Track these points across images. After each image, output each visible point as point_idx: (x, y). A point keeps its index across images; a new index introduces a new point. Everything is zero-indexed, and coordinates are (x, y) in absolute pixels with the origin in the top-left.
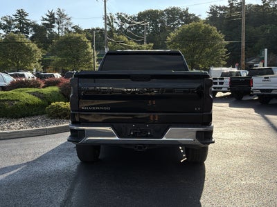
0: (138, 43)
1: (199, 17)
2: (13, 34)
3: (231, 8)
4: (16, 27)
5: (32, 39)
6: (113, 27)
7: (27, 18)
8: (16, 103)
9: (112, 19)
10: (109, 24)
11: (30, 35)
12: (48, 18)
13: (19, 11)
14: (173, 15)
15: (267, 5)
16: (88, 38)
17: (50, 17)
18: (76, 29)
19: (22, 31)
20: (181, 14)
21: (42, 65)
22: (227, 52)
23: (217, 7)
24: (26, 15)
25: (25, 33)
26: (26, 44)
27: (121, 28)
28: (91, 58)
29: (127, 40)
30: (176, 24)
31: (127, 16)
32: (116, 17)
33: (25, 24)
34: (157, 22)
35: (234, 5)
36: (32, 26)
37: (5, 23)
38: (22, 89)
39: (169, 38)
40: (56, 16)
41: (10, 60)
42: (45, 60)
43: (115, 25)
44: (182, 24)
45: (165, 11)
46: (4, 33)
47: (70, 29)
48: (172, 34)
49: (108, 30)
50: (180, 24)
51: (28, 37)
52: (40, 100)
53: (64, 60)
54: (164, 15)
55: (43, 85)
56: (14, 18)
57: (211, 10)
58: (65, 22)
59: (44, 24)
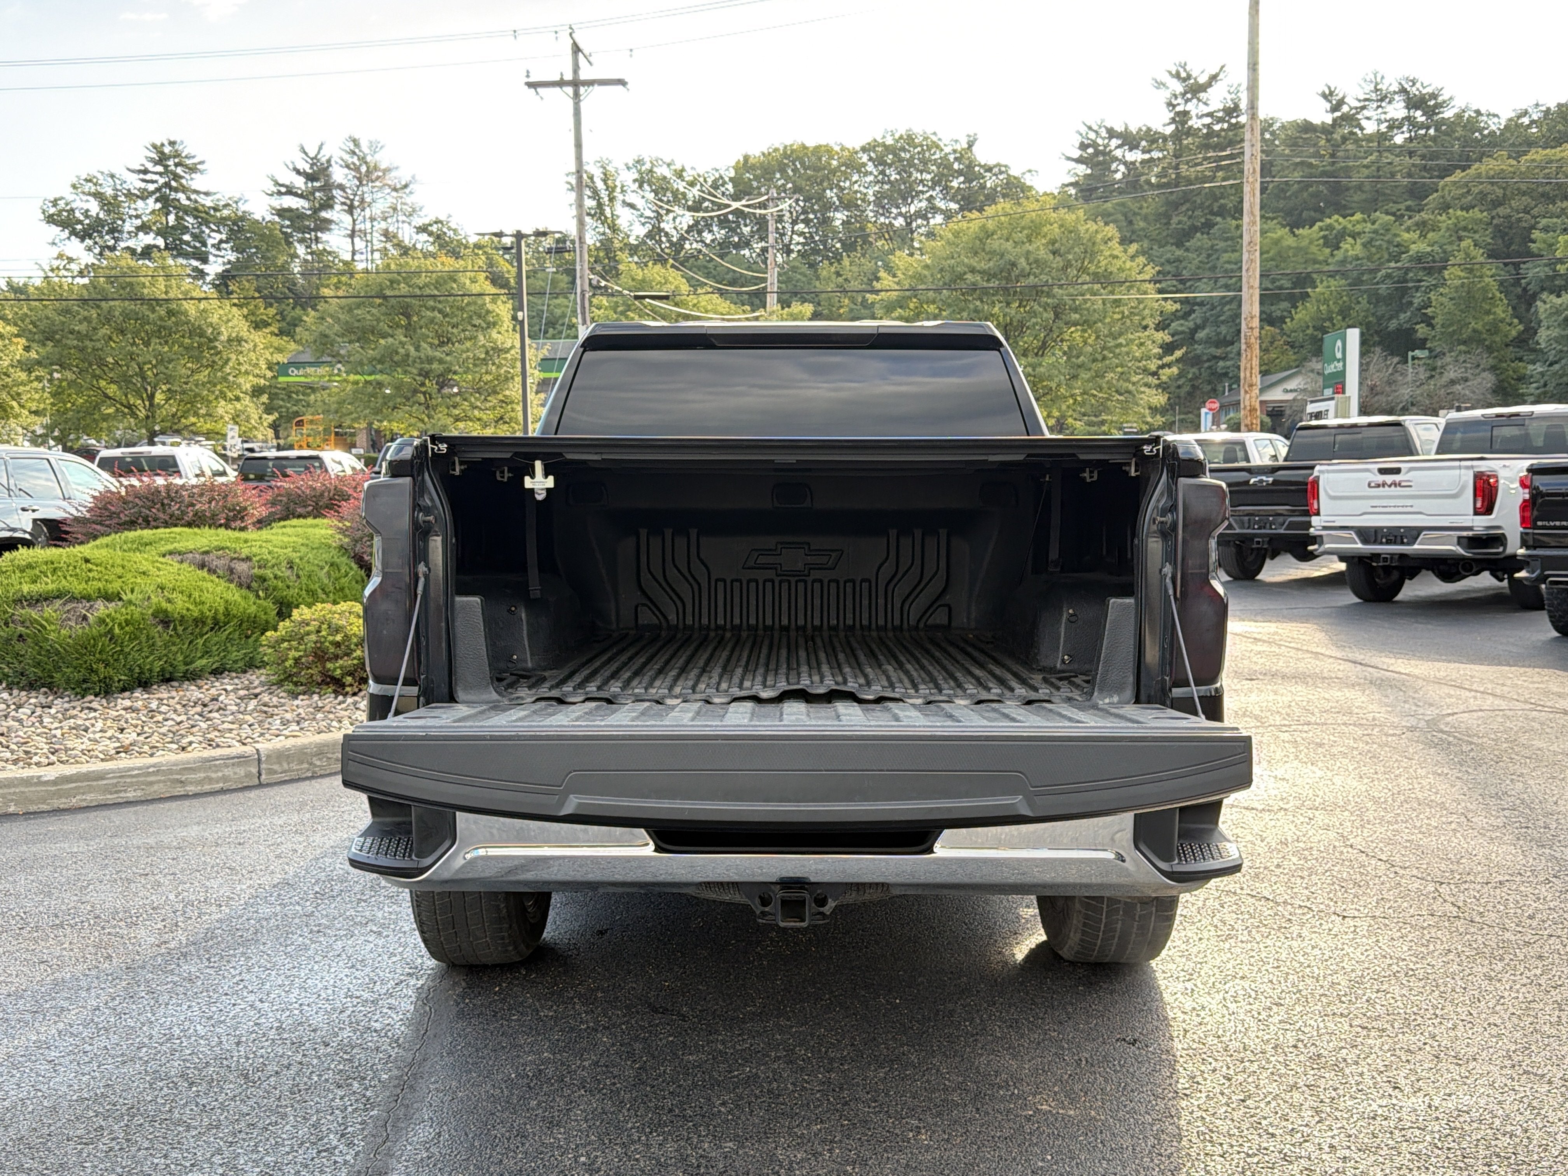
0: (739, 300)
1: (1028, 180)
2: (128, 261)
3: (1177, 136)
4: (144, 228)
5: (224, 282)
6: (614, 228)
7: (197, 182)
8: (102, 609)
9: (611, 190)
10: (599, 213)
11: (214, 268)
12: (300, 182)
13: (157, 148)
14: (905, 168)
15: (1350, 119)
16: (497, 280)
17: (310, 177)
18: (438, 237)
19: (176, 249)
20: (944, 163)
21: (269, 410)
22: (1168, 348)
23: (1112, 133)
24: (193, 169)
25: (186, 255)
26: (190, 308)
27: (656, 232)
28: (508, 378)
29: (685, 288)
30: (919, 214)
31: (680, 174)
32: (627, 178)
33: (187, 211)
34: (828, 206)
35: (1195, 123)
36: (222, 221)
37: (94, 207)
38: (147, 533)
39: (886, 281)
40: (338, 175)
41: (112, 390)
42: (288, 391)
43: (625, 218)
44: (948, 215)
45: (864, 149)
46: (89, 259)
47: (407, 235)
48: (901, 259)
49: (591, 239)
50: (935, 210)
51: (202, 274)
52: (234, 595)
53: (380, 385)
54: (859, 168)
55: (258, 512)
56: (134, 183)
57: (1083, 147)
58: (381, 202)
59: (282, 213)
